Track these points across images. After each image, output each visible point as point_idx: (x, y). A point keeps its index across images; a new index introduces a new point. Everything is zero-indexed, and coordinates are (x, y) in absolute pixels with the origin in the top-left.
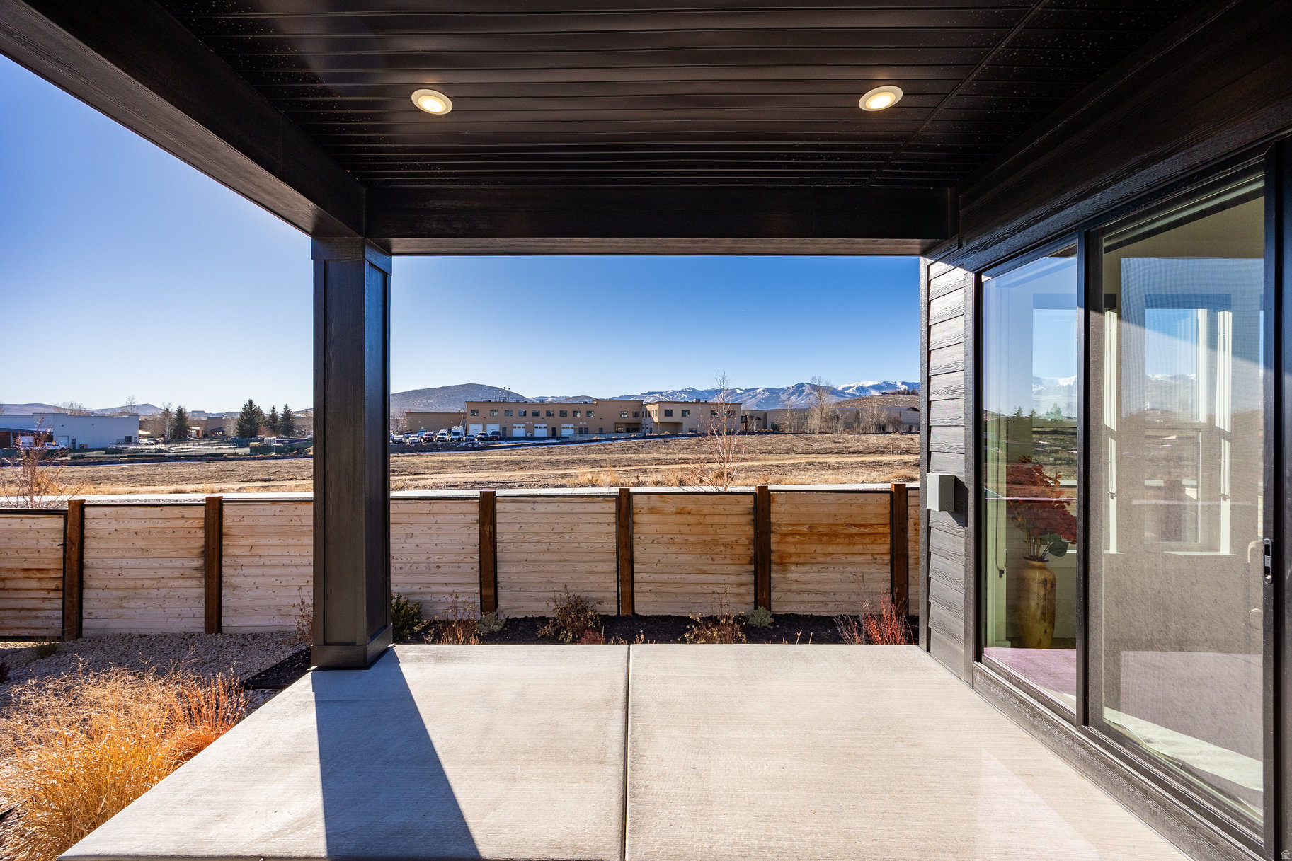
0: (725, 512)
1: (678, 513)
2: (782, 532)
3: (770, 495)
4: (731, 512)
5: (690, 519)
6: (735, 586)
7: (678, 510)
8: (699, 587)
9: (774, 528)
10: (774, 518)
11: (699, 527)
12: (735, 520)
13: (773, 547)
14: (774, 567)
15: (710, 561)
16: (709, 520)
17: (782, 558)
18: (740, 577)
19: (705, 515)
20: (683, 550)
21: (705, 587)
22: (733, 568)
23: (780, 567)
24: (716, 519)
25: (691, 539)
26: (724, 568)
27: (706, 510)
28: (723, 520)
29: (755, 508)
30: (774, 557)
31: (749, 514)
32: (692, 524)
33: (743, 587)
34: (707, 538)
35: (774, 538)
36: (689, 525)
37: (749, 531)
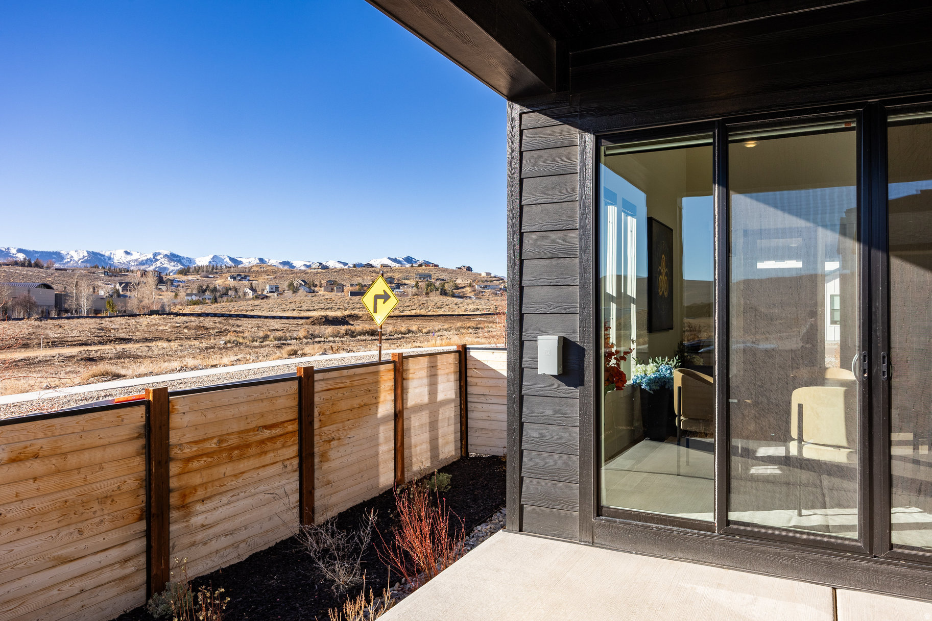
0: (101, 442)
1: (13, 461)
2: (183, 456)
3: (169, 402)
4: (111, 440)
5: (37, 467)
6: (117, 566)
7: (13, 455)
8: (55, 592)
9: (175, 452)
10: (174, 438)
11: (56, 479)
12: (118, 451)
13: (173, 483)
14: (174, 515)
15: (76, 536)
16: (73, 460)
17: (184, 496)
18: (125, 548)
19: (66, 453)
20: (25, 532)
21: (66, 587)
22: (114, 536)
23: (181, 513)
24: (86, 457)
25: (40, 504)
26: (100, 541)
27: (67, 444)
28: (97, 455)
29: (148, 426)
30: (174, 499)
31: (138, 438)
32: (41, 477)
33: (129, 564)
34: (70, 495)
35: (174, 468)
36: (35, 479)
37: (138, 465)
